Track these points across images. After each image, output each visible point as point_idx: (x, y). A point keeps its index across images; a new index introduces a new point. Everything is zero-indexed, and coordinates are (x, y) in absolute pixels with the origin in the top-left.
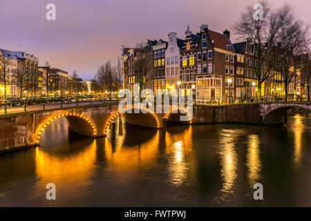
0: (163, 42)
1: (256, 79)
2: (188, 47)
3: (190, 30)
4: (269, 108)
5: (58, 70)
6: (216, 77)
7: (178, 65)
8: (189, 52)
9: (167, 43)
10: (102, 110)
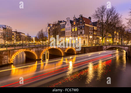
0: (64, 21)
1: (101, 36)
2: (74, 24)
3: (75, 17)
4: (107, 47)
5: (21, 33)
6: (86, 35)
7: (70, 31)
8: (75, 25)
9: (66, 22)
10: (40, 49)
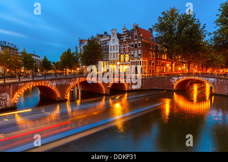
0: (107, 35)
1: (169, 61)
4: (178, 79)
5: (33, 55)
6: (143, 59)
7: (118, 51)
8: (125, 42)
9: (110, 36)
